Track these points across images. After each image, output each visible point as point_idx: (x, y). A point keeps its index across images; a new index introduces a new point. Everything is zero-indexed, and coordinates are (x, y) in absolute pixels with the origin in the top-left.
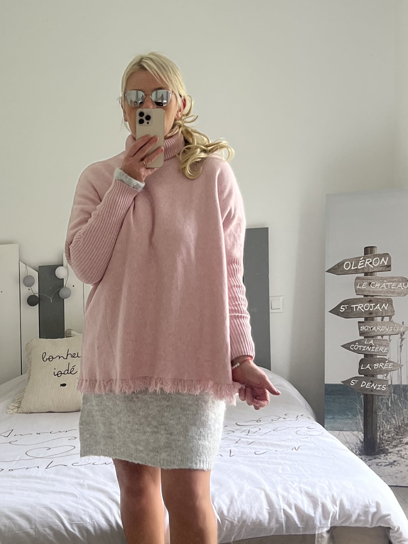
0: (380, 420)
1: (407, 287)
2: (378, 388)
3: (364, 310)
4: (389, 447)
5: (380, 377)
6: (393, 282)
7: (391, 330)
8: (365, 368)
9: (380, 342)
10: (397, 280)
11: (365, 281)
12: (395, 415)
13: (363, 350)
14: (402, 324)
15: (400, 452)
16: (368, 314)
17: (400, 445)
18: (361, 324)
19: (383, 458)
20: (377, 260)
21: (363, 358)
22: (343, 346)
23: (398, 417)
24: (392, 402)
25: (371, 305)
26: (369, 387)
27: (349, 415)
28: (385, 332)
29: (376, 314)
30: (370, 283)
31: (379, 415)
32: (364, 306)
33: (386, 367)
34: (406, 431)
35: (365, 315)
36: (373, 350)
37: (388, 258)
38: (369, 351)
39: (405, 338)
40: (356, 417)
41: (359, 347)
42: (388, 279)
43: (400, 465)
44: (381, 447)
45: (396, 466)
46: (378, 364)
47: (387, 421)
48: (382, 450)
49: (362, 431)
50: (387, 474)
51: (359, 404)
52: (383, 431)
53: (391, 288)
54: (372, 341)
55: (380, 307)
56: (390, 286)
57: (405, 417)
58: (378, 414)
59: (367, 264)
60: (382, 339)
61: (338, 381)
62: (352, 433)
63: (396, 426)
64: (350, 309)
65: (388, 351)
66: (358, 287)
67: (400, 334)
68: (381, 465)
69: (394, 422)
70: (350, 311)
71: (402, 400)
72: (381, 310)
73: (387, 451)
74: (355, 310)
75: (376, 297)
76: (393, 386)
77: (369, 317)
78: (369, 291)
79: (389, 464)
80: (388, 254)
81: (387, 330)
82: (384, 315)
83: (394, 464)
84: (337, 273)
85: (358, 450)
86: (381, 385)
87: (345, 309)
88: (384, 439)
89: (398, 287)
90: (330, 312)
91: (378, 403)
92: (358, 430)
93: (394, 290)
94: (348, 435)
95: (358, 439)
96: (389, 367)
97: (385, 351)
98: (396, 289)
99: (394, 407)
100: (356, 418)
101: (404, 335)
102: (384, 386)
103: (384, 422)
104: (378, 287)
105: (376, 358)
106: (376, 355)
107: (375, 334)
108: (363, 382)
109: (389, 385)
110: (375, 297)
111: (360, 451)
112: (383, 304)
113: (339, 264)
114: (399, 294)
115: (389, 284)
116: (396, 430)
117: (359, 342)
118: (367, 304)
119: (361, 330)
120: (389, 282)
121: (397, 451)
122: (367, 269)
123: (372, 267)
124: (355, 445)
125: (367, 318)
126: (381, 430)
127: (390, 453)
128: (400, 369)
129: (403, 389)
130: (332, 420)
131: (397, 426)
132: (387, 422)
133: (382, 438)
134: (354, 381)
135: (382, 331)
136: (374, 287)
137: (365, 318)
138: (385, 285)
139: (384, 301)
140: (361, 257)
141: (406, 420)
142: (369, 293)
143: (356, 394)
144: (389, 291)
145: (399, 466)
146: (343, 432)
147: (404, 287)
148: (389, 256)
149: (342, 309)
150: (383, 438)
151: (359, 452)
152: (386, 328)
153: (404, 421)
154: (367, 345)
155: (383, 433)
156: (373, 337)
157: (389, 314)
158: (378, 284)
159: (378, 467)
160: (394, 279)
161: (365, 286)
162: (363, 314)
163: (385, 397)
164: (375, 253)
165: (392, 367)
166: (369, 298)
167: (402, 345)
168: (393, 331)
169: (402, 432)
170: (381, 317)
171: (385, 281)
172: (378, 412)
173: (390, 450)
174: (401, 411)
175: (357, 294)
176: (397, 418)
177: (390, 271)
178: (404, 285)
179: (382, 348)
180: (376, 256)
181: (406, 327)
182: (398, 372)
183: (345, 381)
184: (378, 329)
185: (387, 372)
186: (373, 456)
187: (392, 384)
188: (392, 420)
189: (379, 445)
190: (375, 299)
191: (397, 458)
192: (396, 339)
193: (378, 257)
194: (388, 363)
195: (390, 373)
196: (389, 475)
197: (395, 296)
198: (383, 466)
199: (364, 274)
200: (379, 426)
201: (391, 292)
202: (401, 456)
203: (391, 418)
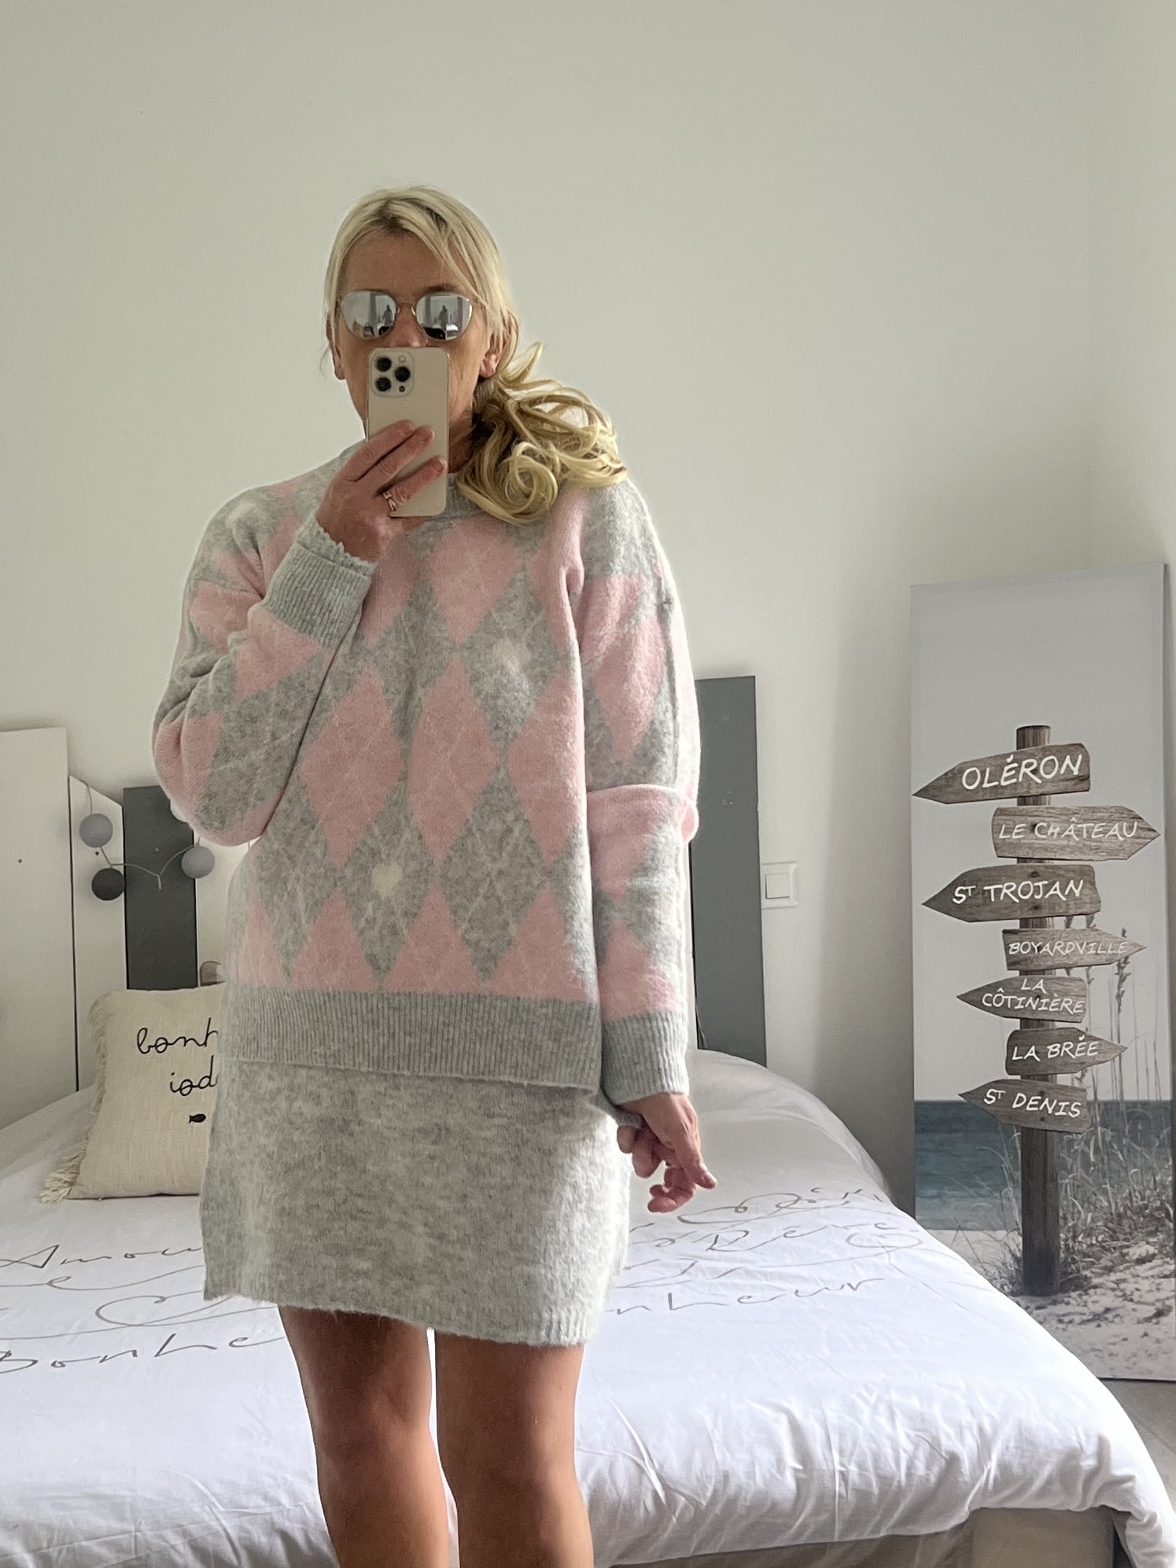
0: (1067, 1199)
1: (1133, 834)
2: (1058, 1111)
3: (1019, 898)
4: (1093, 1273)
5: (1063, 1079)
6: (1096, 821)
7: (1092, 951)
8: (1023, 1056)
9: (1061, 985)
10: (1107, 815)
11: (1022, 819)
12: (1106, 1184)
13: (1016, 1008)
14: (1120, 935)
15: (1122, 1286)
16: (1029, 910)
17: (1121, 1267)
18: (1012, 936)
19: (1075, 1303)
20: (1050, 763)
21: (1018, 1028)
22: (964, 998)
23: (1116, 1191)
24: (1097, 1151)
25: (1036, 884)
26: (1036, 1109)
27: (982, 1187)
28: (1075, 959)
29: (1050, 908)
30: (1035, 826)
31: (1064, 1188)
32: (1017, 888)
33: (1079, 1052)
34: (1136, 1229)
35: (1021, 913)
36: (1043, 1008)
37: (1080, 757)
38: (1033, 1011)
39: (1129, 974)
40: (1001, 1191)
41: (1006, 1000)
42: (1082, 812)
43: (1121, 1322)
44: (1071, 1273)
45: (1113, 1322)
46: (1059, 1046)
47: (1086, 1202)
48: (1072, 1280)
49: (1017, 1229)
50: (1088, 1348)
52: (1075, 1226)
53: (1090, 837)
54: (1041, 981)
55: (1063, 891)
56: (1087, 832)
57: (1134, 1191)
58: (1061, 1183)
59: (1025, 774)
60: (1066, 976)
61: (950, 1093)
62: (990, 1236)
63: (1109, 1215)
64: (980, 896)
65: (1084, 1009)
66: (1001, 836)
67: (1116, 963)
68: (1071, 1322)
69: (1106, 1204)
70: (981, 901)
72: (1064, 899)
73: (1085, 1283)
74: (993, 899)
75: (1056, 863)
76: (1099, 1105)
77: (1033, 918)
78: (1030, 847)
79: (1091, 1317)
80: (1081, 745)
81: (1081, 952)
82: (1072, 912)
83: (1106, 1319)
84: (944, 800)
85: (1007, 1281)
86: (1068, 1103)
87: (968, 898)
88: (1078, 1251)
89: (1110, 836)
90: (926, 904)
93: (1099, 844)
94: (979, 1242)
95: (1007, 1252)
96: (1089, 1054)
97: (1077, 1009)
98: (1103, 840)
101: (1128, 966)
102: (1076, 1106)
103: (1076, 1202)
104: (1055, 836)
105: (1053, 1030)
106: (1053, 1021)
107: (1049, 963)
108: (1019, 1095)
109: (1089, 1104)
110: (1047, 863)
111: (1013, 1284)
112: (1068, 882)
113: (950, 775)
114: (1113, 854)
115: (1084, 826)
116: (1110, 1225)
117: (1006, 984)
118: (1029, 882)
119: (1011, 953)
120: (1085, 821)
121: (1112, 1282)
122: (1026, 785)
123: (1039, 781)
124: (998, 1268)
125: (1027, 919)
126: (1070, 1225)
127: (1095, 1287)
128: (1117, 1059)
130: (936, 1201)
131: (1111, 1214)
132: (1086, 1205)
133: (1073, 1248)
134: (995, 1091)
135: (1067, 955)
136: (1044, 837)
137: (1021, 919)
138: (1075, 831)
139: (1071, 875)
140: (1008, 755)
141: (1136, 1197)
142: (1030, 851)
143: (1000, 1128)
144: (1085, 845)
145: (1118, 1323)
146: (967, 1232)
147: (1125, 835)
148: (1083, 750)
149: (960, 897)
150: (1076, 1249)
152: (1078, 946)
153: (1131, 1201)
154: (1027, 994)
155: (1074, 1232)
156: (1043, 972)
157: (1086, 909)
158: (1055, 828)
159: (1061, 1326)
160: (1098, 814)
161: (1018, 834)
162: (1016, 911)
163: (1080, 1136)
164: (1047, 744)
165: (1096, 1053)
166: (1032, 867)
167: (1123, 992)
168: (1097, 954)
169: (1128, 1230)
170: (1064, 918)
171: (1073, 819)
172: (1059, 1178)
173: (1096, 1281)
174: (1122, 1175)
175: (1000, 855)
176: (1113, 1193)
177: (1087, 791)
178: (1127, 830)
179: (1069, 1002)
180: (1047, 751)
181: (1132, 944)
182: (1113, 1067)
183: (968, 1093)
184: (1057, 950)
185: (1083, 1065)
186: (1047, 1298)
187: (1096, 1099)
188: (1098, 1199)
189: (1065, 1266)
190: (1047, 867)
191: (1114, 1301)
192: (1105, 976)
193: (1054, 755)
194: (1085, 1043)
195: (1092, 1070)
196: (1093, 1350)
197: (1102, 858)
198: (1074, 1324)
199: (1016, 799)
200: (1064, 1215)
201: (1091, 850)
202: (1124, 1295)
203: (1097, 1192)
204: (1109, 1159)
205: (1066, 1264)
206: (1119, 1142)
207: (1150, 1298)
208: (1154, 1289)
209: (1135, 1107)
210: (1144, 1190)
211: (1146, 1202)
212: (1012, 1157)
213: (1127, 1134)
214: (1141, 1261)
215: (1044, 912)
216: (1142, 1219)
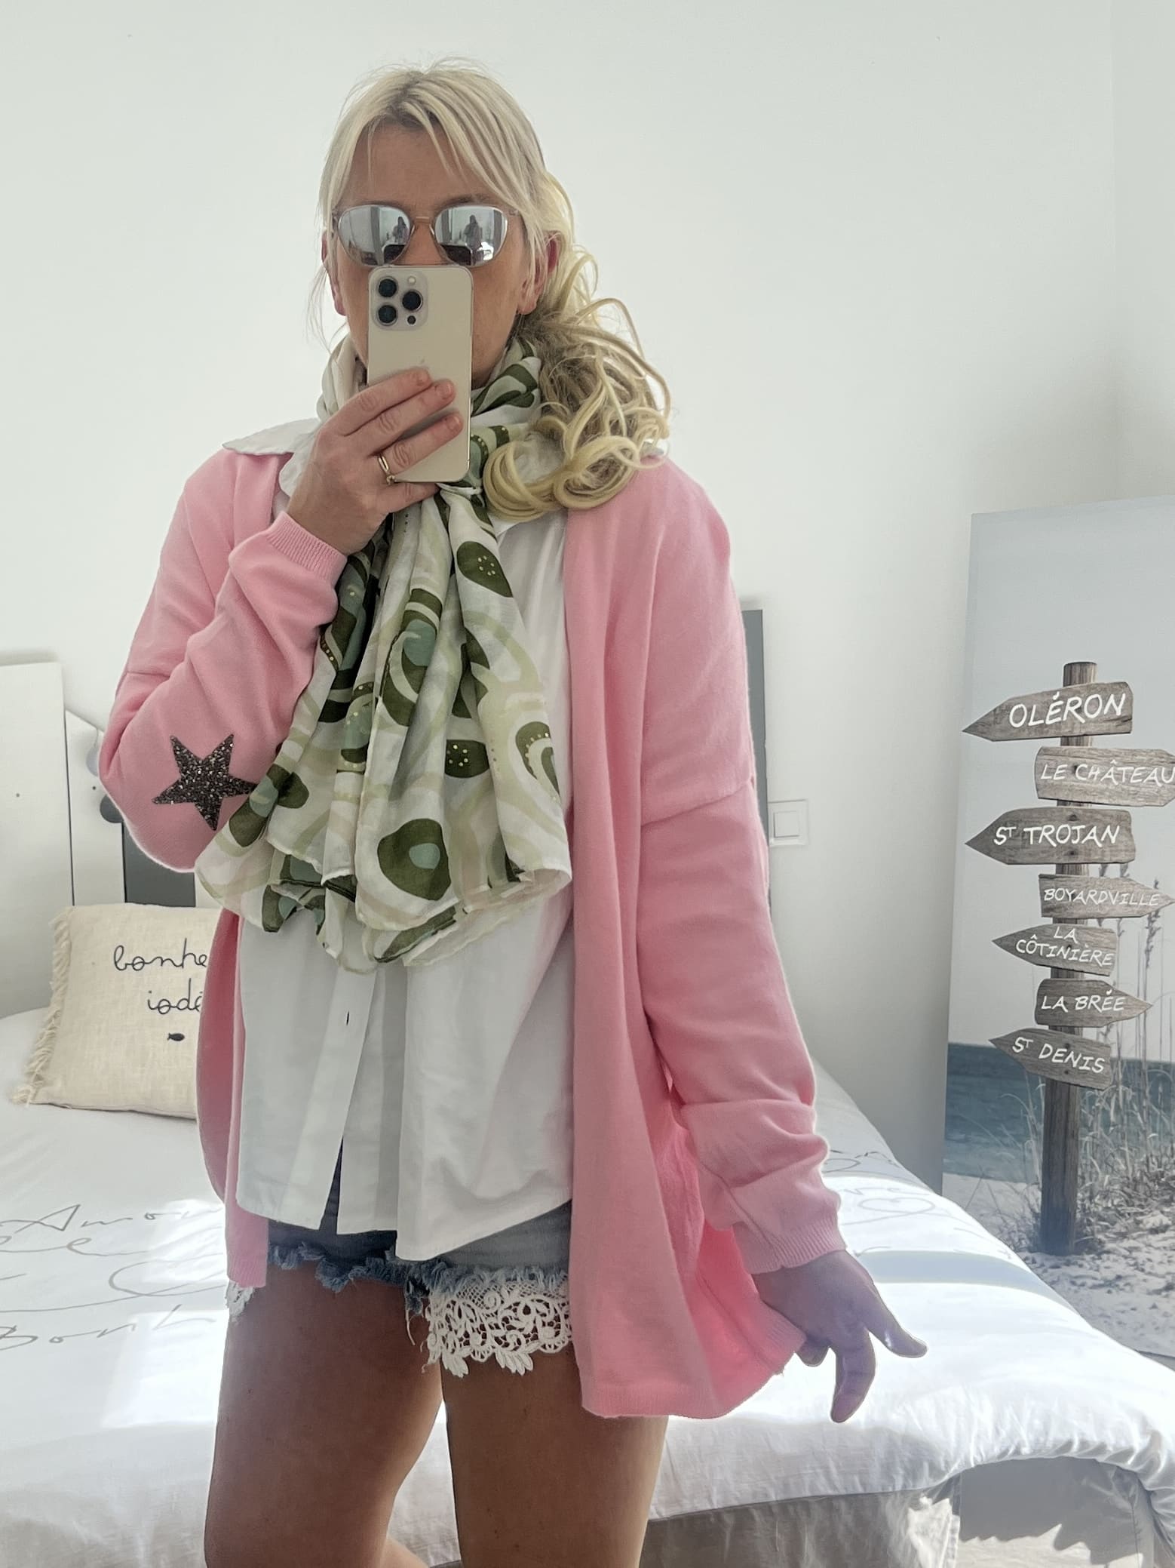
0: (1086, 1158)
1: (1171, 780)
2: (1083, 1065)
3: (1057, 842)
4: (1108, 1237)
5: (1089, 1033)
6: (1136, 764)
7: (1124, 902)
8: (1052, 1006)
9: (1092, 935)
10: (1147, 759)
11: (1063, 759)
12: (1123, 1146)
13: (1048, 956)
14: (1152, 887)
15: (1134, 1254)
16: (1065, 855)
17: (1135, 1235)
18: (1049, 882)
19: (1088, 1267)
20: (1095, 701)
21: (1049, 977)
22: (1000, 942)
23: (1134, 1155)
24: (1117, 1109)
25: (1074, 828)
26: (1061, 1061)
28: (1107, 909)
29: (1086, 855)
30: (1076, 767)
31: (1084, 1144)
32: (1056, 830)
33: (1106, 1006)
34: (1150, 1196)
35: (1059, 858)
36: (1073, 958)
37: (1124, 696)
38: (1064, 961)
39: (1159, 928)
40: (1023, 1143)
41: (1039, 948)
42: (1123, 755)
43: (1132, 1291)
44: (1086, 1235)
45: (1123, 1290)
46: (1087, 998)
47: (1105, 1163)
48: (1087, 1241)
49: (1037, 1184)
50: (1099, 1312)
51: (1034, 1107)
52: (1092, 1187)
53: (1129, 782)
54: (1073, 931)
55: (1099, 836)
56: (1126, 776)
57: (1152, 1156)
58: (1081, 1141)
59: (1069, 712)
60: (1098, 927)
61: (983, 1039)
62: (1013, 1188)
63: (1126, 1179)
64: (1020, 838)
65: (1113, 962)
66: (1043, 777)
67: (1147, 916)
68: (1083, 1285)
69: (1123, 1167)
70: (1020, 843)
71: (1144, 1104)
72: (1100, 845)
73: (1099, 1247)
74: (1032, 842)
75: (1090, 807)
76: (1122, 1062)
77: (1069, 863)
78: (1071, 789)
79: (1102, 1282)
80: (1125, 684)
81: (1114, 902)
82: (1107, 860)
83: (1117, 1286)
84: (992, 737)
85: (1025, 1236)
86: (1092, 1058)
87: (1009, 839)
88: (1094, 1212)
89: (1149, 781)
90: (968, 844)
91: (1081, 1110)
92: (1026, 1178)
93: (1138, 789)
94: (1000, 1192)
95: (1026, 1206)
96: (1115, 1009)
97: (1107, 962)
98: (1141, 785)
99: (1122, 1124)
100: (1024, 1148)
101: (1158, 919)
102: (1100, 1062)
103: (1095, 1162)
104: (1095, 778)
105: (1081, 981)
106: (1082, 972)
107: (1081, 912)
108: (1046, 1045)
109: (1112, 1061)
110: (1086, 807)
111: (1030, 1239)
112: (1105, 828)
113: (998, 712)
114: (1150, 800)
115: (1124, 769)
116: (1126, 1189)
117: (1041, 933)
118: (1068, 826)
119: (1046, 899)
120: (1125, 764)
121: (1125, 1249)
122: (1069, 725)
123: (1083, 721)
124: (1017, 1221)
125: (1063, 864)
126: (1087, 1185)
127: (1108, 1252)
128: (1142, 1016)
129: (1149, 1073)
131: (1128, 1178)
132: (1104, 1166)
133: (1089, 1208)
134: (1024, 1039)
135: (1100, 904)
136: (1084, 779)
137: (1058, 865)
138: (1115, 774)
139: (1108, 819)
140: (1054, 693)
141: (1153, 1163)
142: (1071, 794)
143: (1026, 1077)
144: (1123, 790)
145: (1129, 1291)
146: (990, 1182)
147: (1164, 780)
148: (1127, 689)
149: (1001, 838)
150: (1092, 1210)
151: (1028, 1242)
152: (1111, 896)
153: (1148, 1166)
154: (1059, 942)
155: (1091, 1193)
156: (1075, 921)
157: (1122, 857)
158: (1095, 770)
159: (1074, 1288)
160: (1139, 758)
161: (1060, 775)
162: (1053, 856)
163: (1102, 1093)
164: (1092, 682)
165: (1122, 1009)
166: (1071, 810)
167: (1152, 947)
168: (1128, 905)
169: (1144, 1197)
170: (1099, 865)
172: (1079, 1136)
173: (1109, 1246)
174: (1141, 1137)
175: (1041, 796)
176: (1131, 1156)
177: (1129, 733)
178: (1165, 776)
179: (1098, 953)
180: (1092, 689)
181: (1163, 897)
182: (1138, 1024)
183: (998, 1039)
184: (1090, 899)
185: (1108, 1020)
186: (1062, 1258)
187: (1119, 1057)
188: (1115, 1161)
189: (1081, 1226)
190: (1085, 811)
191: (1125, 1269)
192: (1136, 928)
193: (1098, 693)
194: (1111, 998)
195: (1117, 1025)
196: (1101, 1315)
197: (1140, 804)
198: (1085, 1287)
199: (1059, 739)
200: (1083, 1173)
201: (1129, 794)
202: (1136, 1264)
203: (1115, 1153)
204: (1128, 1120)
205: (1082, 1225)
206: (1140, 1103)
207: (1161, 1270)
208: (1165, 1261)
209: (1158, 1068)
210: (1162, 1157)
211: (1162, 1169)
212: (1036, 1108)
213: (1148, 1095)
214: (1155, 1231)
215: (1080, 859)
216: (1157, 1187)
